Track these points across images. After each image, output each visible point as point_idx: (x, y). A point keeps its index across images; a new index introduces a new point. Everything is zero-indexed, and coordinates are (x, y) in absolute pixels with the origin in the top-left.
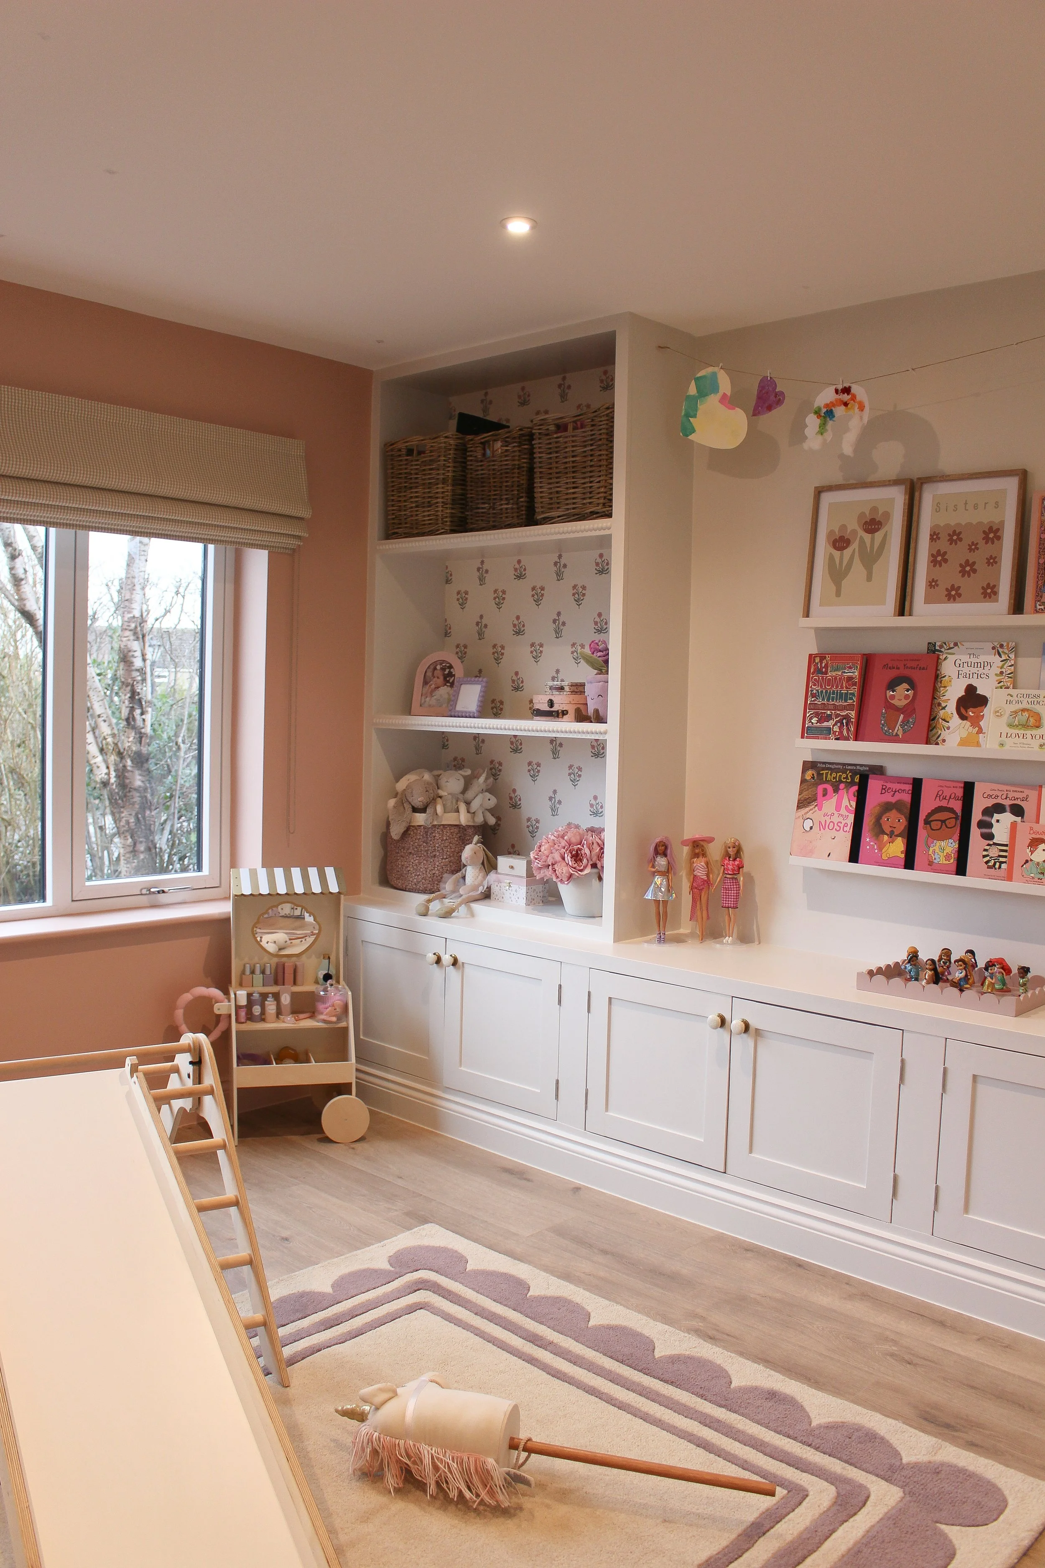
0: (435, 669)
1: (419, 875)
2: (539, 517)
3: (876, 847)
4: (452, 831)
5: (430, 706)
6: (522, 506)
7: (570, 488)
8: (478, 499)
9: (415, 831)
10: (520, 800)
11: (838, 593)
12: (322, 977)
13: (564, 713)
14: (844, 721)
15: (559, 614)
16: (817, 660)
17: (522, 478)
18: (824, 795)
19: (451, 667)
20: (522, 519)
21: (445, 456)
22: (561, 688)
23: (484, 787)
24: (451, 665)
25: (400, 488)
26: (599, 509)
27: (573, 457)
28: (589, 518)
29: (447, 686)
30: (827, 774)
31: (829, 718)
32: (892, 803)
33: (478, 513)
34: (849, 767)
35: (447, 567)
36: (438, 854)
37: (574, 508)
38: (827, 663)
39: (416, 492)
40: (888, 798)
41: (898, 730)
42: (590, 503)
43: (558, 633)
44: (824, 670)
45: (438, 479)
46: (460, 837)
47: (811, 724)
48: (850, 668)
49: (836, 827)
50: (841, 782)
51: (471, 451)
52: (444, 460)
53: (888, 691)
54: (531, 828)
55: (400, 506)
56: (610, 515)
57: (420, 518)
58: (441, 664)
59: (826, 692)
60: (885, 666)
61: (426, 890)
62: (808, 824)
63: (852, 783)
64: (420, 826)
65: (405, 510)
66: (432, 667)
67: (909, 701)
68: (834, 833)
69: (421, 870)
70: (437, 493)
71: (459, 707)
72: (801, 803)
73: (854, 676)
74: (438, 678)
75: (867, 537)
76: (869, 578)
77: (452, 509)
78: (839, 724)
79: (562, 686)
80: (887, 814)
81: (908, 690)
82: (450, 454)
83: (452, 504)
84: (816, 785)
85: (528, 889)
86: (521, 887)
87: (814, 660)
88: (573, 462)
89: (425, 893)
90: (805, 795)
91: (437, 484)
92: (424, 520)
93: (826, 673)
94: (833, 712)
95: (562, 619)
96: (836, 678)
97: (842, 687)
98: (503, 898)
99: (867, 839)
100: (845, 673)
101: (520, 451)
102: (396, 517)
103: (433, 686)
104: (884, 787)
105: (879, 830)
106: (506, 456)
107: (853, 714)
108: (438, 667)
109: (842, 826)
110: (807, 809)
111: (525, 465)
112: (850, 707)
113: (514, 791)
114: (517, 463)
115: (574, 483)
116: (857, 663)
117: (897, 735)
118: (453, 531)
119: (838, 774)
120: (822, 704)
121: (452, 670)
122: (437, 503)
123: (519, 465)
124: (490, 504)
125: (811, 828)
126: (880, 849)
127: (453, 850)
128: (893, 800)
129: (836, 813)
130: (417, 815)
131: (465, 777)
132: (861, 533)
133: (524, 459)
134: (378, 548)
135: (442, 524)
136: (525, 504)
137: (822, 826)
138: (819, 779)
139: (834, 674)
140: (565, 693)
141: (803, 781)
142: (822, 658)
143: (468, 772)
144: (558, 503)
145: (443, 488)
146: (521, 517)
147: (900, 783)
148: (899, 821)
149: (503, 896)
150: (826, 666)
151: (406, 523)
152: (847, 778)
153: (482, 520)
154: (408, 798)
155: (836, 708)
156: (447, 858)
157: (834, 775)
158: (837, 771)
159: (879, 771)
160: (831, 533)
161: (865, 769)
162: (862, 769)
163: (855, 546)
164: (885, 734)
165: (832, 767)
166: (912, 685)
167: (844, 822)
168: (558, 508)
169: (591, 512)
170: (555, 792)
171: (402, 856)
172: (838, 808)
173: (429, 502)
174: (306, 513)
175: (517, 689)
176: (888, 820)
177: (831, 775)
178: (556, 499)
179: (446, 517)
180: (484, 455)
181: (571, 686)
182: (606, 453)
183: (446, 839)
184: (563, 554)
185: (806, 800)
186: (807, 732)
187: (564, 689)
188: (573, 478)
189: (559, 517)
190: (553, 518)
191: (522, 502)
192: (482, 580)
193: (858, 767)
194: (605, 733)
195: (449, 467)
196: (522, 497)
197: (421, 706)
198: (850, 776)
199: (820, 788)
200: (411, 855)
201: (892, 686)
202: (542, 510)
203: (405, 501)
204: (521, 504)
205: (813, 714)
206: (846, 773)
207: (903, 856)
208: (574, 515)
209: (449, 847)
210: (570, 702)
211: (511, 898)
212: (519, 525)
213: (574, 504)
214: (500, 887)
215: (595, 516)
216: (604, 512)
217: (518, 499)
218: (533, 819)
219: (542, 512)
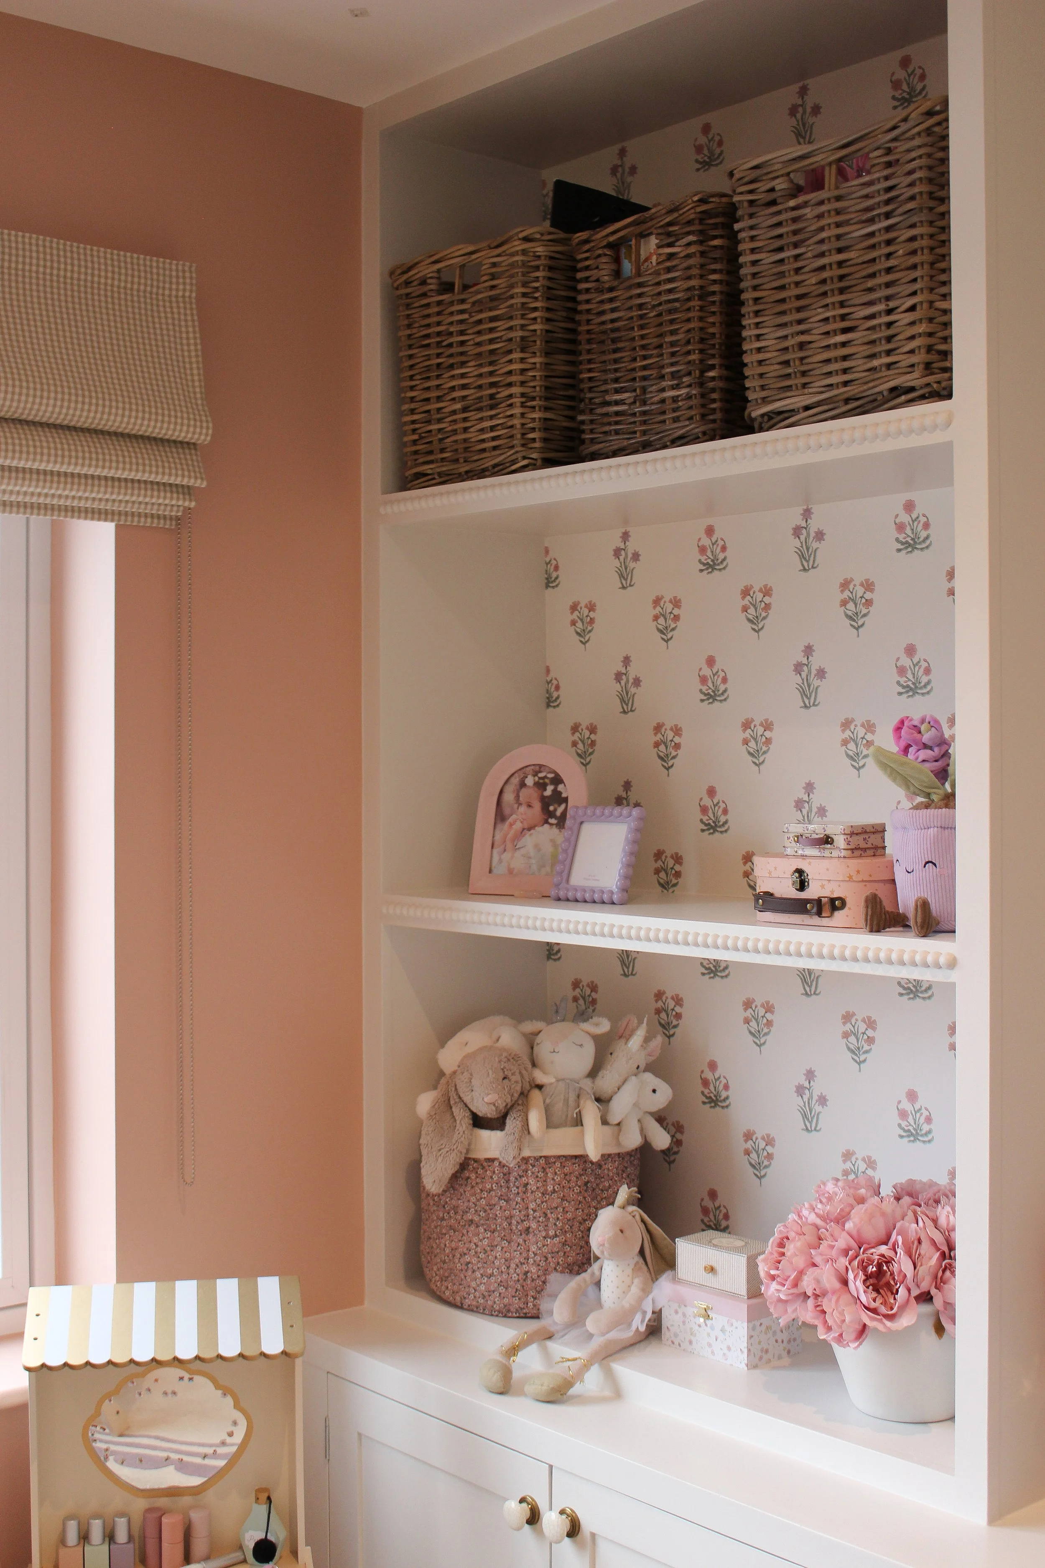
0: (523, 785)
1: (492, 1275)
2: (756, 412)
4: (566, 1170)
5: (511, 871)
6: (713, 390)
7: (835, 332)
8: (605, 382)
9: (480, 1171)
10: (726, 1087)
12: (251, 1545)
13: (836, 904)
15: (808, 650)
17: (711, 320)
19: (557, 780)
20: (714, 421)
21: (525, 284)
22: (827, 840)
23: (642, 1060)
24: (557, 775)
25: (428, 368)
26: (914, 379)
27: (840, 251)
28: (886, 406)
29: (551, 824)
33: (606, 415)
35: (547, 551)
36: (534, 1225)
37: (846, 384)
39: (463, 376)
42: (889, 366)
43: (808, 697)
45: (510, 340)
46: (586, 1184)
51: (587, 268)
52: (524, 295)
54: (754, 1155)
55: (428, 411)
56: (946, 394)
57: (472, 435)
58: (535, 774)
61: (509, 1311)
64: (491, 1160)
65: (439, 421)
66: (515, 780)
69: (497, 1263)
70: (510, 373)
71: (579, 878)
74: (529, 806)
77: (547, 409)
79: (828, 837)
82: (537, 279)
83: (547, 399)
85: (752, 1329)
86: (735, 1324)
88: (840, 264)
89: (505, 1316)
91: (510, 352)
92: (483, 441)
95: (816, 662)
98: (691, 1342)
101: (703, 254)
102: (421, 438)
103: (518, 826)
106: (669, 270)
108: (530, 781)
111: (716, 288)
113: (713, 1066)
114: (694, 283)
115: (843, 317)
118: (550, 463)
121: (560, 787)
122: (510, 396)
123: (701, 287)
124: (635, 390)
127: (569, 1215)
130: (485, 1134)
131: (596, 1038)
133: (714, 271)
134: (382, 511)
135: (523, 445)
136: (720, 384)
140: (835, 853)
143: (603, 1026)
144: (804, 374)
145: (522, 360)
146: (711, 417)
149: (693, 1339)
151: (442, 450)
153: (617, 432)
154: (462, 1095)
156: (556, 1236)
168: (804, 386)
169: (893, 390)
170: (810, 1075)
171: (451, 1228)
173: (492, 397)
174: (202, 435)
175: (713, 827)
178: (797, 362)
179: (533, 430)
180: (617, 274)
181: (852, 834)
182: (932, 230)
183: (554, 1191)
184: (815, 509)
187: (832, 842)
188: (842, 304)
189: (807, 408)
190: (792, 412)
191: (713, 379)
192: (625, 578)
194: (952, 964)
195: (535, 309)
196: (712, 367)
197: (490, 871)
200: (472, 1228)
202: (764, 394)
203: (439, 399)
204: (711, 385)
208: (847, 401)
209: (560, 1209)
210: (850, 877)
211: (710, 1345)
212: (706, 437)
213: (845, 371)
214: (684, 1315)
215: (903, 398)
216: (928, 385)
217: (702, 372)
218: (759, 1135)
219: (763, 399)
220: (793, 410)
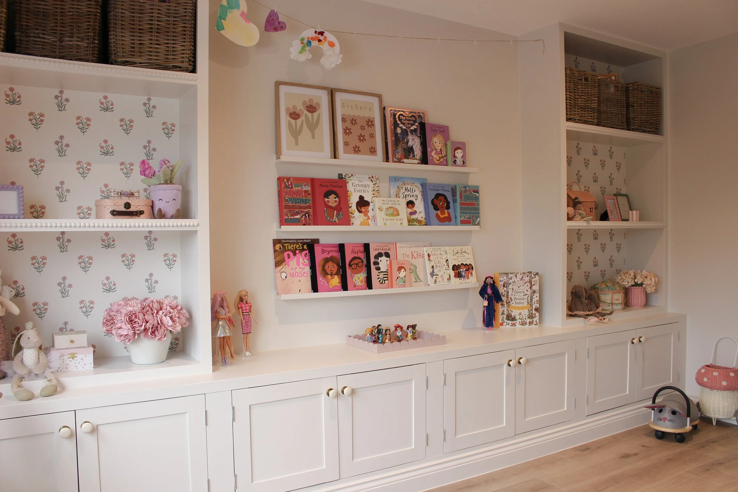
2: (119, 59)
3: (325, 282)
7: (153, 44)
8: (37, 29)
10: (23, 289)
11: (297, 144)
13: (141, 213)
14: (307, 215)
15: (61, 137)
16: (285, 180)
17: (96, 24)
18: (289, 258)
20: (94, 57)
26: (182, 64)
27: (158, 21)
28: (171, 70)
30: (288, 246)
31: (297, 214)
32: (328, 258)
34: (300, 241)
37: (156, 60)
38: (292, 182)
40: (326, 255)
41: (335, 219)
42: (173, 59)
43: (61, 153)
44: (290, 186)
47: (287, 217)
48: (305, 185)
49: (299, 275)
50: (296, 249)
53: (325, 199)
56: (193, 71)
59: (294, 198)
60: (321, 185)
62: (284, 275)
63: (303, 250)
67: (337, 203)
68: (299, 279)
72: (277, 264)
73: (308, 190)
75: (309, 115)
76: (313, 137)
77: (5, 30)
78: (304, 217)
79: (132, 193)
80: (328, 264)
81: (335, 198)
83: (6, 26)
84: (283, 252)
86: (87, 355)
87: (283, 181)
88: (158, 25)
90: (278, 259)
93: (292, 188)
94: (300, 210)
95: (65, 141)
96: (298, 191)
97: (302, 196)
99: (320, 279)
100: (303, 188)
104: (323, 250)
105: (325, 273)
107: (311, 211)
109: (302, 273)
110: (281, 267)
111: (97, 14)
112: (309, 207)
113: (15, 282)
115: (157, 40)
116: (309, 183)
117: (335, 221)
119: (294, 245)
120: (292, 205)
124: (57, 37)
125: (286, 277)
126: (328, 283)
128: (329, 256)
129: (298, 267)
132: (305, 112)
136: (98, 46)
137: (292, 275)
138: (284, 250)
139: (297, 188)
141: (275, 251)
142: (288, 179)
144: (140, 52)
147: (330, 247)
148: (334, 267)
149: (67, 367)
150: (291, 184)
152: (299, 247)
155: (300, 207)
157: (292, 246)
158: (293, 243)
159: (317, 241)
160: (287, 109)
161: (309, 241)
162: (307, 241)
163: (303, 118)
164: (329, 221)
165: (290, 241)
166: (337, 196)
167: (303, 272)
168: (140, 56)
169: (173, 66)
170: (64, 278)
172: (298, 264)
176: (328, 267)
177: (290, 246)
178: (138, 48)
179: (1, 36)
184: (65, 91)
185: (279, 261)
186: (283, 222)
187: (133, 195)
188: (157, 37)
189: (140, 63)
190: (135, 63)
191: (97, 43)
193: (305, 241)
196: (97, 40)
198: (301, 246)
199: (286, 254)
201: (327, 195)
202: (121, 54)
204: (95, 45)
205: (288, 211)
206: (298, 244)
207: (339, 285)
210: (143, 204)
211: (76, 366)
212: (93, 62)
213: (156, 56)
214: (63, 360)
215: (178, 69)
216: (187, 68)
217: (93, 40)
218: (40, 303)
219: (123, 56)
220: (135, 62)
